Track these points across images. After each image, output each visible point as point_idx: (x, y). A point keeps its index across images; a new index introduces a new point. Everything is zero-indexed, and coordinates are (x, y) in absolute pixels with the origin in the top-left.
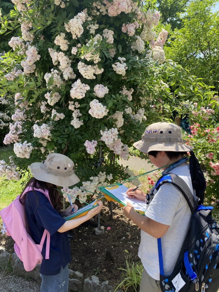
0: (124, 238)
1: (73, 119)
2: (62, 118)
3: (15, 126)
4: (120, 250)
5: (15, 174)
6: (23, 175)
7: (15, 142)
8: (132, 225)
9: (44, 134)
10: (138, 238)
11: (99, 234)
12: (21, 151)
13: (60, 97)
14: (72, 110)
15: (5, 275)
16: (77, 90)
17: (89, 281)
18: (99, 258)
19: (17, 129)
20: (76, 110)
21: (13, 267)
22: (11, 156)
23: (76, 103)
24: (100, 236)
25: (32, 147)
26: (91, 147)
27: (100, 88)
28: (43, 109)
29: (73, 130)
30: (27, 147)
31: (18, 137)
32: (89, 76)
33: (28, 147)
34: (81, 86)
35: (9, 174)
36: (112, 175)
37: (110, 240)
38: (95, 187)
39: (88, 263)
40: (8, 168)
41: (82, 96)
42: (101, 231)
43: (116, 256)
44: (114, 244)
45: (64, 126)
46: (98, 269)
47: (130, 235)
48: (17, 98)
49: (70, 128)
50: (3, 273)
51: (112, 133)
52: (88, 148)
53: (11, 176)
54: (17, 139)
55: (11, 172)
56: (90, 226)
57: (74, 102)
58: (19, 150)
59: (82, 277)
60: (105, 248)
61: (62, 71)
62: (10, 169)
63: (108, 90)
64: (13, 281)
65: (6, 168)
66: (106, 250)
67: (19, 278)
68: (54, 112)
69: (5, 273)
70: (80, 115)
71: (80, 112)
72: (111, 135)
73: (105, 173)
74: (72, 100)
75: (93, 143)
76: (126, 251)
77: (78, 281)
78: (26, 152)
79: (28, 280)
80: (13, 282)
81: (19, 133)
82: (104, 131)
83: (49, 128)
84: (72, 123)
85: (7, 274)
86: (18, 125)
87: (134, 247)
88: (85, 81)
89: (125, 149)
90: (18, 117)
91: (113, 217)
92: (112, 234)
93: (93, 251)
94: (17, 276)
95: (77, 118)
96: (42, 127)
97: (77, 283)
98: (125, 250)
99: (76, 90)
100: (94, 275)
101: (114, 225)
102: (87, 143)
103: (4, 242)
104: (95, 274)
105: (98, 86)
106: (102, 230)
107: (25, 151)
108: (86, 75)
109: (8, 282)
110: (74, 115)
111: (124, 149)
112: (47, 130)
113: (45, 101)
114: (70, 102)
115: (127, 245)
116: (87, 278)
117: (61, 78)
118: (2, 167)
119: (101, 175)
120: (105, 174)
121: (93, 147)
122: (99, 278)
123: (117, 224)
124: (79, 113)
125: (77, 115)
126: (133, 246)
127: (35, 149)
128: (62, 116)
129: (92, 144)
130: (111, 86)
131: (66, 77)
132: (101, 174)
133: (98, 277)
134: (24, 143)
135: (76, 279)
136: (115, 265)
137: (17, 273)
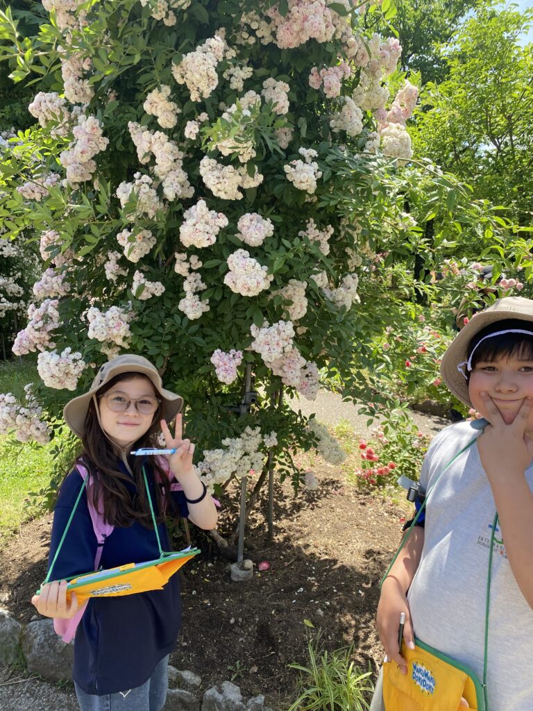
0: (302, 589)
1: (185, 297)
2: (158, 294)
3: (40, 311)
4: (291, 621)
5: (38, 429)
6: (57, 431)
7: (42, 349)
8: (322, 559)
9: (115, 331)
10: (335, 591)
11: (241, 579)
12: (55, 371)
13: (155, 243)
14: (184, 275)
15: (7, 677)
16: (197, 226)
17: (217, 695)
18: (241, 639)
19: (46, 318)
20: (193, 274)
21: (28, 656)
22: (29, 385)
23: (194, 259)
24: (242, 583)
25: (83, 363)
26: (227, 367)
27: (253, 222)
28: (111, 270)
29: (185, 324)
30: (71, 362)
31: (48, 338)
32: (228, 192)
33: (74, 363)
34: (206, 217)
35: (24, 428)
36: (276, 434)
37: (268, 594)
38: (234, 465)
39: (213, 651)
40: (21, 414)
41: (208, 242)
42: (244, 572)
43: (281, 634)
44: (278, 605)
45: (163, 314)
46: (238, 666)
47: (316, 584)
48: (45, 242)
49: (177, 318)
50: (4, 672)
51: (279, 334)
52: (220, 369)
53: (29, 433)
54: (47, 344)
55: (28, 422)
56: (218, 560)
57: (189, 256)
58: (52, 369)
59: (198, 685)
60: (256, 613)
61: (162, 177)
62: (26, 416)
63: (272, 227)
64: (27, 691)
65: (17, 412)
66: (257, 619)
67: (42, 685)
68: (138, 277)
69: (8, 671)
70: (203, 286)
71: (203, 280)
72: (277, 338)
73: (258, 429)
74: (182, 249)
75: (231, 356)
76: (307, 623)
77: (188, 696)
78: (67, 374)
79: (65, 689)
80: (28, 695)
81: (50, 327)
82: (260, 326)
83: (125, 317)
84: (181, 307)
85: (13, 673)
86: (50, 308)
87: (326, 614)
88: (216, 204)
89: (310, 373)
90: (50, 289)
91: (274, 537)
92: (273, 581)
93: (226, 622)
94: (38, 679)
95: (195, 294)
96: (109, 314)
97: (187, 700)
98: (305, 621)
99: (194, 225)
100: (229, 680)
101: (277, 558)
102: (218, 357)
103: (7, 595)
104: (232, 679)
105: (248, 216)
106: (249, 569)
107: (67, 371)
108: (219, 190)
109: (16, 693)
110: (187, 286)
111: (307, 372)
112: (122, 322)
113: (116, 252)
114: (177, 255)
115: (310, 607)
116: (211, 687)
117: (157, 195)
118: (8, 411)
119: (248, 435)
120: (260, 433)
121: (232, 366)
122: (242, 689)
123: (283, 555)
124: (200, 282)
125: (195, 287)
126: (323, 609)
127: (90, 367)
128: (158, 289)
129: (229, 359)
130: (279, 219)
131: (170, 194)
132: (249, 433)
133: (239, 686)
134: (63, 354)
135: (184, 689)
136: (279, 657)
137: (37, 673)
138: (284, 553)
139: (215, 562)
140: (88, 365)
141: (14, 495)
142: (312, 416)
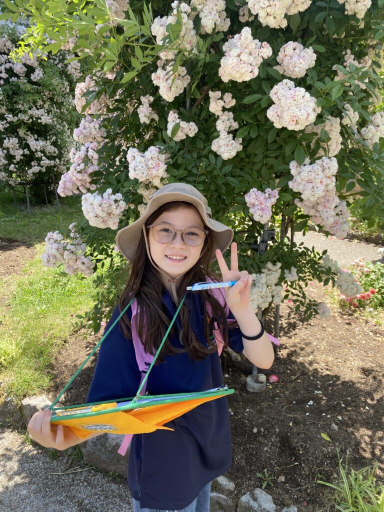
0: (311, 402)
1: (218, 136)
2: (192, 135)
3: (81, 154)
4: (309, 433)
5: (83, 263)
6: (99, 265)
7: (84, 191)
8: (324, 374)
9: (154, 172)
10: (343, 405)
11: (256, 391)
12: (99, 211)
13: (189, 81)
14: (217, 114)
15: (68, 465)
16: (242, 57)
17: (252, 502)
18: (266, 449)
19: (87, 160)
20: (226, 112)
21: (83, 450)
22: (73, 224)
23: (228, 96)
24: (257, 394)
25: (124, 203)
26: (263, 206)
27: (296, 51)
28: (145, 114)
29: (219, 164)
30: (113, 203)
31: (89, 180)
33: (115, 203)
34: (250, 47)
35: (71, 263)
36: (296, 270)
37: (283, 407)
39: (242, 458)
40: (68, 250)
41: (251, 74)
42: (259, 385)
43: (302, 446)
44: (294, 417)
45: (195, 155)
46: (267, 475)
47: (324, 398)
48: (80, 94)
49: (211, 156)
50: (65, 461)
51: (323, 171)
52: (256, 208)
53: (75, 267)
54: (88, 185)
55: (74, 257)
56: (233, 371)
57: (223, 94)
58: (96, 210)
59: (232, 489)
60: (275, 424)
61: (199, 7)
62: (72, 252)
63: (315, 56)
64: (85, 481)
65: (65, 248)
66: (278, 430)
67: (96, 475)
68: (173, 117)
69: (68, 460)
70: (235, 125)
71: (235, 119)
72: (321, 175)
73: (279, 265)
74: (219, 85)
75: (267, 195)
76: (324, 436)
77: (225, 500)
78: (109, 214)
79: (116, 480)
80: (86, 484)
81: (91, 170)
82: (301, 163)
83: (163, 157)
84: (214, 147)
85: (72, 463)
86: (90, 150)
87: (340, 429)
88: (261, 32)
89: (341, 211)
90: (88, 134)
91: (279, 353)
92: (284, 393)
93: (249, 431)
94: (93, 469)
95: (229, 133)
96: (147, 153)
97: (224, 503)
98: (322, 434)
99: (239, 56)
100: (261, 487)
101: (284, 372)
102: (254, 196)
103: (63, 396)
104: (263, 487)
105: (291, 45)
106: (262, 383)
107: (109, 211)
109: (76, 482)
110: (221, 126)
111: (338, 210)
112: (160, 162)
113: (148, 96)
114: (211, 94)
115: (324, 421)
116: (245, 494)
117: (194, 29)
118: (56, 247)
119: (269, 270)
120: (280, 268)
121: (268, 205)
122: (274, 499)
123: (289, 370)
124: (233, 121)
125: (228, 126)
126: (337, 424)
127: (129, 207)
128: (190, 129)
129: (265, 198)
130: (322, 49)
131: (208, 24)
132: (271, 268)
133: (270, 495)
134: (105, 195)
135: (220, 493)
136: (303, 468)
137: (92, 464)
138: (289, 367)
139: (230, 373)
140: (128, 207)
141: (62, 311)
142: (325, 252)
